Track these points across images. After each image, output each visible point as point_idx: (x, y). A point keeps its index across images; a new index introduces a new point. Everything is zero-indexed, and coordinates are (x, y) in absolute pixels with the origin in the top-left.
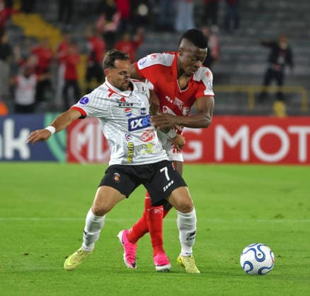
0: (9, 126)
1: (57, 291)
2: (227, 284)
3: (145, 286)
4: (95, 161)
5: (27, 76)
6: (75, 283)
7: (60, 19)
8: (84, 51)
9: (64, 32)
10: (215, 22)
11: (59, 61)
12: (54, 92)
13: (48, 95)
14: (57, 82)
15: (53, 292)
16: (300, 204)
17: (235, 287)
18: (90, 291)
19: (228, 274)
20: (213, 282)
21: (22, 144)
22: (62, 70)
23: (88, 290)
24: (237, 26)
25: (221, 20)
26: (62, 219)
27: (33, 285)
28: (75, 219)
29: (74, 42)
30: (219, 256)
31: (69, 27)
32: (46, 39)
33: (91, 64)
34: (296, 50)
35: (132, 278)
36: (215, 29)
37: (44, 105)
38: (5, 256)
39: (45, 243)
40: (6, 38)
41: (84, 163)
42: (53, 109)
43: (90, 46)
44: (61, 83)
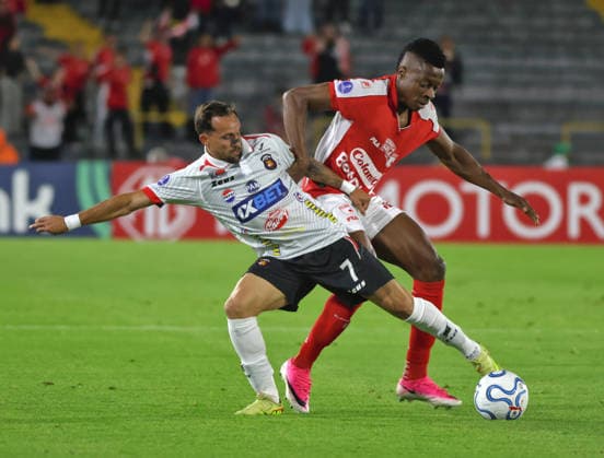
0: (21, 180)
1: (96, 441)
2: (363, 429)
3: (236, 433)
4: (156, 236)
5: (49, 103)
6: (125, 429)
7: (101, 13)
8: (139, 63)
9: (107, 32)
10: (345, 18)
11: (99, 80)
12: (92, 128)
13: (82, 132)
14: (95, 112)
15: (90, 442)
16: (480, 305)
17: (377, 434)
18: (149, 441)
19: (366, 414)
20: (342, 426)
21: (41, 208)
22: (104, 93)
23: (145, 440)
24: (379, 23)
25: (354, 15)
26: (104, 328)
27: (57, 430)
28: (124, 328)
29: (123, 49)
30: (352, 386)
31: (116, 25)
32: (80, 43)
33: (150, 83)
34: (469, 61)
35: (214, 421)
36: (346, 28)
37: (76, 147)
38: (14, 386)
39: (78, 365)
40: (16, 44)
41: (138, 239)
42: (91, 155)
43: (149, 56)
44: (102, 113)
